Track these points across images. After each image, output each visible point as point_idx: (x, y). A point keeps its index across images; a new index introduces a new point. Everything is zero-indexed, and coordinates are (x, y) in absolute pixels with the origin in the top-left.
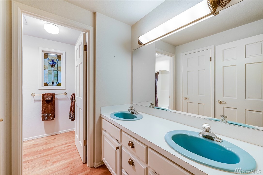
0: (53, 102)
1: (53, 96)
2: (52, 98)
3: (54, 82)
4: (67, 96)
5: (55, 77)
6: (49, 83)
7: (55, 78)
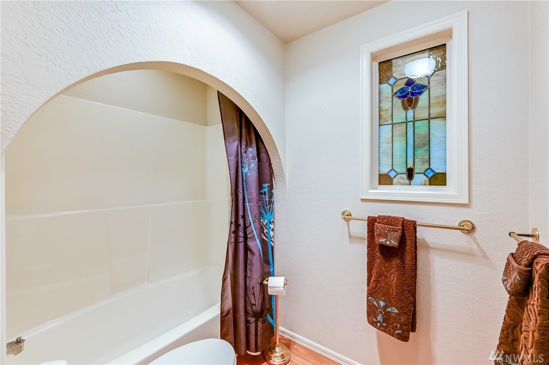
0: (408, 257)
1: (408, 229)
2: (402, 240)
3: (416, 171)
4: (475, 240)
5: (419, 147)
6: (398, 174)
7: (419, 152)
